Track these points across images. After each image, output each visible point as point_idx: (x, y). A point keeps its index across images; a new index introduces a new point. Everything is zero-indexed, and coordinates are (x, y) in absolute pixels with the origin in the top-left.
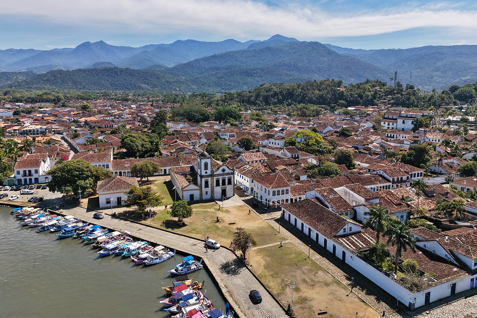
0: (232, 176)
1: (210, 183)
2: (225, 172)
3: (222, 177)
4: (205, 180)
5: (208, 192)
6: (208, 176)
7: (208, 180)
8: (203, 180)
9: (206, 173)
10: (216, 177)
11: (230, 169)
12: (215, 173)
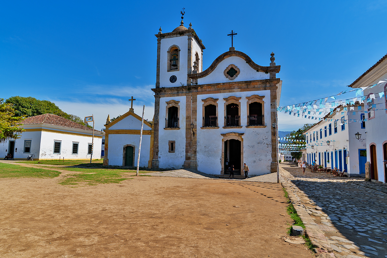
0: (267, 93)
1: (182, 115)
2: (239, 78)
3: (227, 95)
4: (168, 103)
5: (176, 145)
6: (178, 90)
7: (177, 102)
8: (164, 100)
9: (173, 79)
10: (205, 96)
11: (257, 68)
12: (201, 81)
